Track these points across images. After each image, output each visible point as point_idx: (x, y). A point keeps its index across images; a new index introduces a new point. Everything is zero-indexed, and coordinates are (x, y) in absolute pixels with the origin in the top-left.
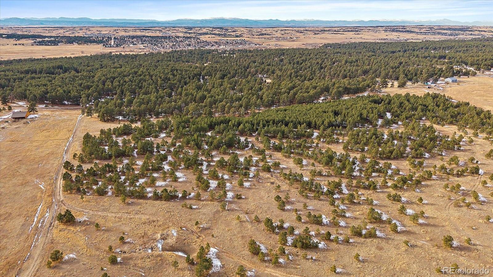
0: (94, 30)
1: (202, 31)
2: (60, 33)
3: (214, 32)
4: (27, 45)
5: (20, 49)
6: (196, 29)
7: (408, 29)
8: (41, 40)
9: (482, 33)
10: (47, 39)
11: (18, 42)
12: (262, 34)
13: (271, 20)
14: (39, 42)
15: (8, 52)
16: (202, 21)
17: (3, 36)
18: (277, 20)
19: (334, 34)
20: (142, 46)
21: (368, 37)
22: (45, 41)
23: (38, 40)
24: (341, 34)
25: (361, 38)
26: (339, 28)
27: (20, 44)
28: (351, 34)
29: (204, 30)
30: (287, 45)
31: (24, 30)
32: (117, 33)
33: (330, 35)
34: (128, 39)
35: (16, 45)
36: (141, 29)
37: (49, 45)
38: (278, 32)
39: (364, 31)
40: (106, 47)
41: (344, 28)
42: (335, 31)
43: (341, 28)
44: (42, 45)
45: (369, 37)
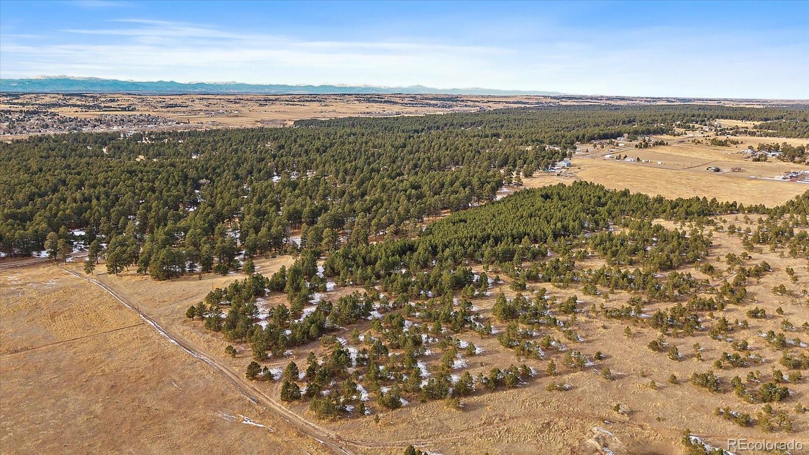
1: (45, 100)
3: (70, 102)
6: (27, 97)
7: (386, 99)
9: (480, 104)
12: (172, 106)
16: (22, 82)
19: (291, 105)
21: (343, 110)
24: (300, 105)
26: (289, 96)
28: (315, 106)
29: (48, 99)
30: (234, 123)
33: (285, 107)
38: (196, 103)
39: (328, 101)
41: (298, 97)
42: (287, 101)
43: (292, 96)
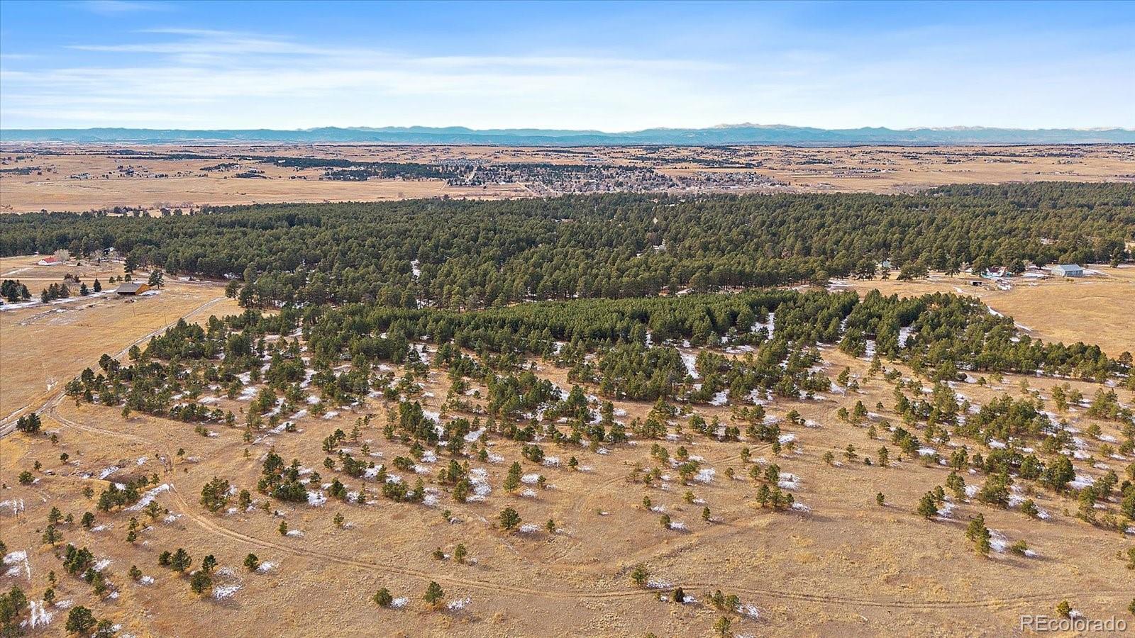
0: (456, 151)
1: (679, 155)
2: (389, 158)
3: (702, 157)
4: (312, 178)
5: (293, 187)
6: (667, 150)
8: (340, 169)
10: (353, 168)
11: (301, 173)
12: (812, 162)
13: (867, 129)
14: (334, 174)
15: (271, 191)
16: (700, 133)
17: (280, 162)
18: (882, 128)
20: (522, 185)
21: (1090, 171)
22: (346, 171)
23: (335, 169)
24: (1021, 162)
25: (1071, 172)
27: (300, 177)
29: (684, 153)
30: (851, 186)
31: (331, 150)
32: (496, 158)
33: (989, 165)
34: (504, 171)
35: (293, 178)
36: (550, 151)
37: (350, 180)
38: (855, 157)
40: (452, 185)
42: (1014, 155)
43: (1033, 147)
44: (339, 179)
45: (1095, 171)
